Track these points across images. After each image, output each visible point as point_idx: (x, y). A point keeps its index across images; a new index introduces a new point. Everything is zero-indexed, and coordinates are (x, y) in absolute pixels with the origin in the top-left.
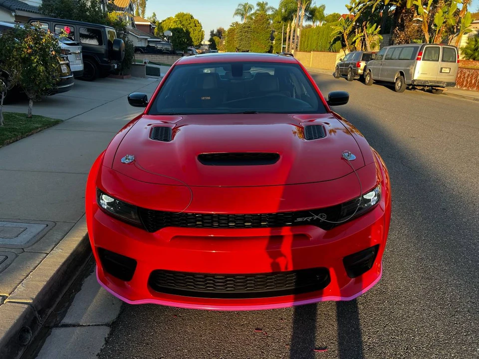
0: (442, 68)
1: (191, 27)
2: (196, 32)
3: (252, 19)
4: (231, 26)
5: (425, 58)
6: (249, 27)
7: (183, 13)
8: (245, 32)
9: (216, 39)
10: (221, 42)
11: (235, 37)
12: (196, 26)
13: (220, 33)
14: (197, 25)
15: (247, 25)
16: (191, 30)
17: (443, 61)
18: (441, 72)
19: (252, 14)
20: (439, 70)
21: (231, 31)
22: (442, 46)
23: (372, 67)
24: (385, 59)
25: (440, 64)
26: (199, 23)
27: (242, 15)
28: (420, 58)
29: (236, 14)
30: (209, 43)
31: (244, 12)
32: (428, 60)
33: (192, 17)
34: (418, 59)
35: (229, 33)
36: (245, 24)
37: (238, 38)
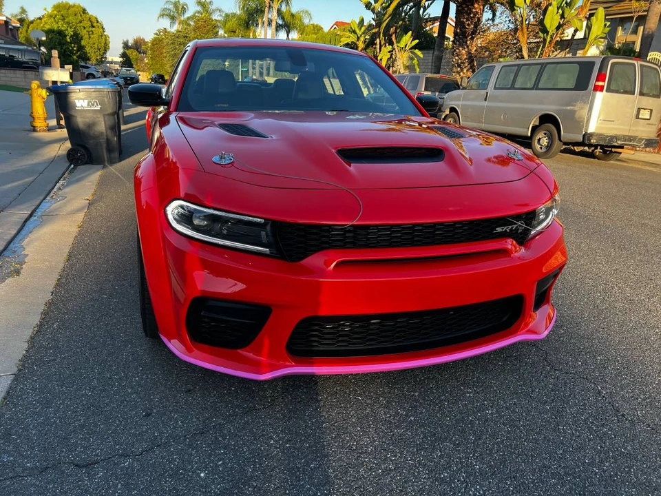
0: (639, 110)
1: (84, 28)
2: (95, 37)
3: (189, 25)
4: (156, 34)
5: (612, 87)
6: (187, 37)
7: (67, 4)
8: (180, 45)
9: (133, 54)
10: (142, 60)
11: (165, 51)
12: (93, 27)
13: (138, 46)
14: (95, 24)
15: (181, 34)
16: (83, 33)
17: (641, 94)
18: (637, 117)
19: (188, 18)
20: (635, 113)
21: (157, 42)
22: (640, 63)
23: (461, 103)
24: (495, 88)
25: (635, 100)
26: (98, 22)
27: (173, 18)
28: (603, 87)
29: (162, 15)
30: (121, 59)
31: (176, 15)
32: (617, 92)
33: (84, 11)
34: (597, 88)
35: (153, 44)
36: (178, 31)
37: (169, 52)
